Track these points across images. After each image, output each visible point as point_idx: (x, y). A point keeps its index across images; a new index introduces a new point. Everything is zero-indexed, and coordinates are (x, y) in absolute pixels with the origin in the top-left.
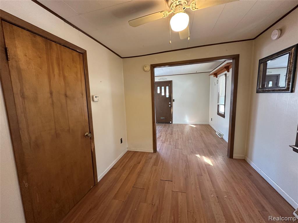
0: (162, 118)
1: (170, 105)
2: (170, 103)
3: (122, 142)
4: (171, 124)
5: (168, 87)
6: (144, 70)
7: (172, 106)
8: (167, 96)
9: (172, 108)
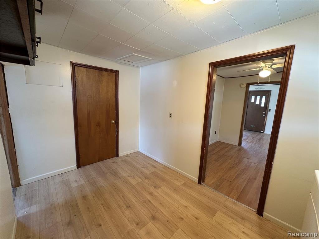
0: (253, 126)
1: (265, 114)
2: (264, 112)
3: (215, 133)
4: (262, 134)
5: (265, 96)
6: (241, 87)
7: (267, 116)
8: (263, 105)
9: (267, 118)
